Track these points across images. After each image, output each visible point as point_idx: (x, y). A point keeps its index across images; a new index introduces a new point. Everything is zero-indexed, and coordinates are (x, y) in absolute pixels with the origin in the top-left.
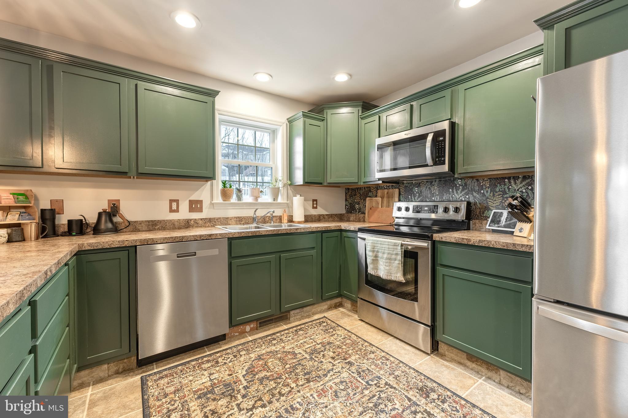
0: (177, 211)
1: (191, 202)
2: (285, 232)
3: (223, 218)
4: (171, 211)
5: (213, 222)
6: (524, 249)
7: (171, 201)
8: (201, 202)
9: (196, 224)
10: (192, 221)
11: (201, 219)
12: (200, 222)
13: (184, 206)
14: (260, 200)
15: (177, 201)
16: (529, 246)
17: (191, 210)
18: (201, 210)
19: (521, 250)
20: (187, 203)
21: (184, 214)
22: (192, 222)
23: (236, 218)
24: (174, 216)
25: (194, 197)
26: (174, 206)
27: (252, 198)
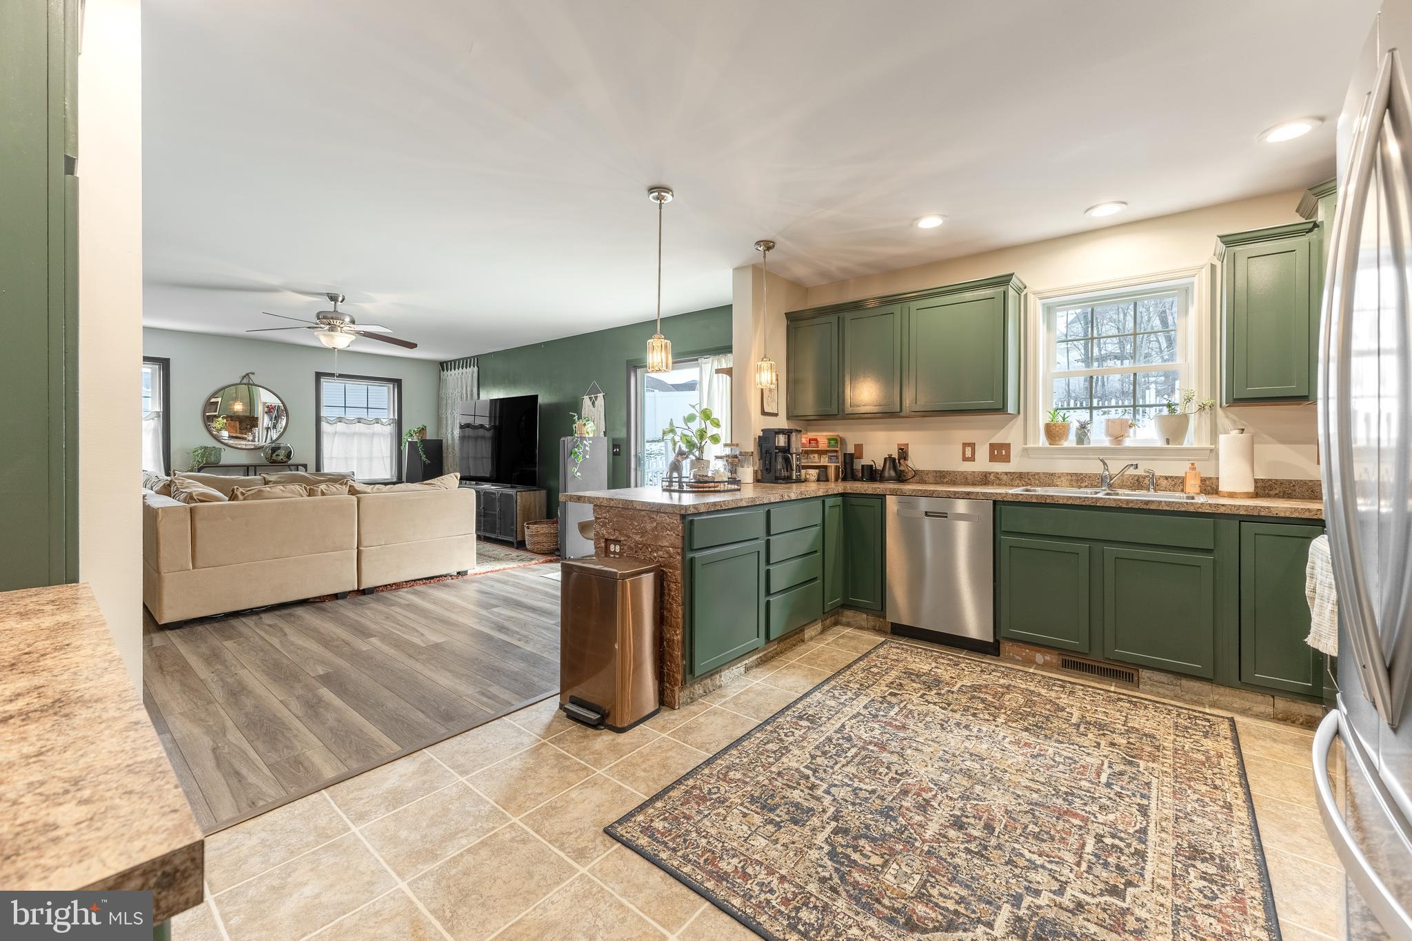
0: (972, 459)
1: (992, 446)
2: (1114, 505)
3: (1044, 473)
4: (965, 459)
5: (1026, 480)
7: (965, 445)
8: (1007, 446)
9: (997, 479)
10: (992, 475)
11: (1006, 474)
12: (1005, 477)
13: (983, 452)
14: (1128, 442)
15: (972, 445)
17: (993, 458)
18: (1007, 459)
20: (987, 447)
21: (982, 463)
22: (992, 477)
23: (1071, 475)
24: (968, 467)
25: (998, 439)
26: (968, 454)
27: (1109, 438)
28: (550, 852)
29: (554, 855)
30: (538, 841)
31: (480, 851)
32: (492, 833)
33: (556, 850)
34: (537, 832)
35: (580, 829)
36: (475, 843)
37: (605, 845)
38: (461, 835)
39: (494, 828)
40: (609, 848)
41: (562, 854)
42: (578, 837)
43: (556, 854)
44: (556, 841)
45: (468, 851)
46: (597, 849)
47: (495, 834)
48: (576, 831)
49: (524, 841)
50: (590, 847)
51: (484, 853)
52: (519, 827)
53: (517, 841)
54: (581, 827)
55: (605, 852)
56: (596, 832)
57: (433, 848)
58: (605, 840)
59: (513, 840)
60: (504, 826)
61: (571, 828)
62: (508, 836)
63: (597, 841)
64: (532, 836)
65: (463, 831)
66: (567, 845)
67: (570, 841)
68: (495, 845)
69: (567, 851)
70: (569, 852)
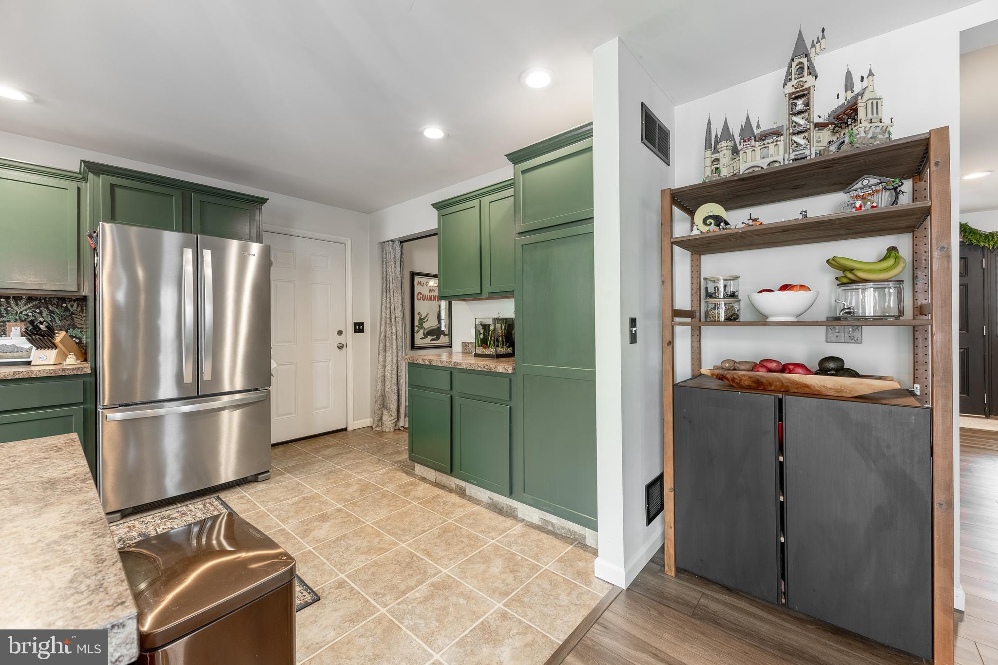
6: (75, 372)
16: (81, 369)
19: (72, 373)
28: (360, 586)
29: (358, 585)
30: (367, 594)
31: (405, 588)
32: (400, 600)
33: (356, 587)
34: (368, 601)
35: (336, 602)
36: (410, 593)
37: (323, 590)
38: (421, 599)
39: (398, 604)
40: (321, 588)
41: (353, 585)
42: (339, 596)
43: (356, 585)
44: (355, 594)
45: (413, 589)
46: (329, 587)
47: (397, 599)
48: (339, 600)
49: (377, 594)
50: (333, 589)
51: (402, 587)
52: (380, 605)
53: (381, 594)
54: (335, 604)
55: (325, 586)
56: (325, 599)
57: (437, 591)
58: (322, 593)
59: (384, 595)
60: (392, 605)
61: (342, 603)
62: (388, 598)
63: (327, 593)
64: (371, 598)
65: (420, 602)
66: (348, 590)
67: (345, 593)
68: (396, 592)
69: (348, 587)
70: (348, 586)
